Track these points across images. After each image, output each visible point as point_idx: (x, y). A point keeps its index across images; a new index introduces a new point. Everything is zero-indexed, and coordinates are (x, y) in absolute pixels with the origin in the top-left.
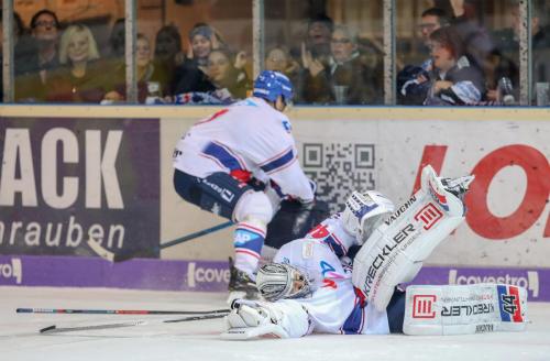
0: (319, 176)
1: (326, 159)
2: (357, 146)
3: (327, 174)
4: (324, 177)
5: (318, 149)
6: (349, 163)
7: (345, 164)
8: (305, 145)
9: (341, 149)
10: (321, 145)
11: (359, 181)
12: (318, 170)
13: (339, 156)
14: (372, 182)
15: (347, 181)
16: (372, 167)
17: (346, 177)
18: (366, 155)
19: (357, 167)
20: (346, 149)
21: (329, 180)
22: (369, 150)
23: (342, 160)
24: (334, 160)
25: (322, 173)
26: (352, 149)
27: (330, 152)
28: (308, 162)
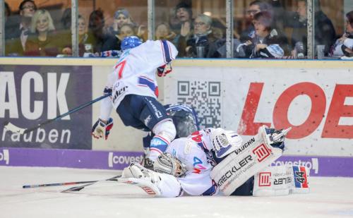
0: (187, 101)
1: (191, 91)
2: (210, 83)
3: (192, 99)
4: (190, 101)
5: (186, 84)
6: (205, 93)
7: (203, 93)
8: (179, 82)
9: (200, 85)
10: (188, 82)
11: (211, 104)
12: (187, 97)
13: (199, 88)
14: (219, 104)
15: (204, 104)
16: (219, 95)
17: (203, 101)
18: (215, 88)
19: (210, 95)
20: (203, 84)
21: (193, 103)
22: (217, 85)
23: (201, 91)
24: (196, 91)
25: (189, 99)
26: (207, 85)
27: (194, 86)
28: (181, 92)
